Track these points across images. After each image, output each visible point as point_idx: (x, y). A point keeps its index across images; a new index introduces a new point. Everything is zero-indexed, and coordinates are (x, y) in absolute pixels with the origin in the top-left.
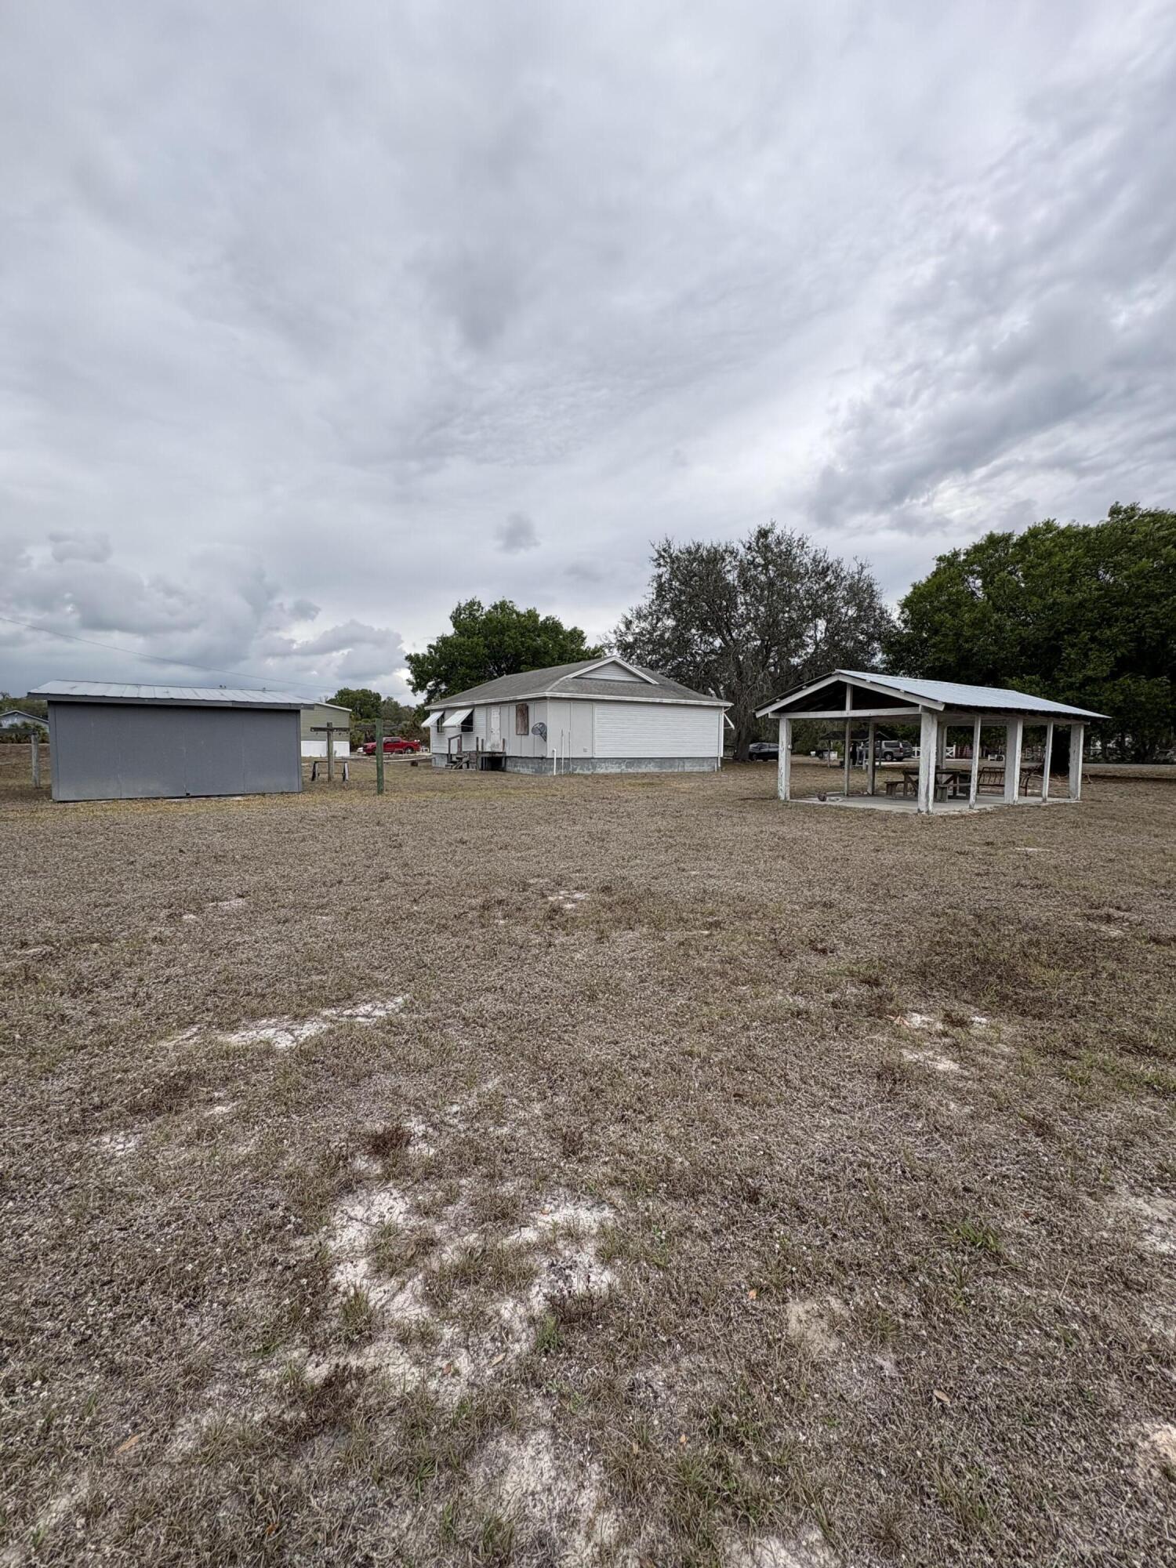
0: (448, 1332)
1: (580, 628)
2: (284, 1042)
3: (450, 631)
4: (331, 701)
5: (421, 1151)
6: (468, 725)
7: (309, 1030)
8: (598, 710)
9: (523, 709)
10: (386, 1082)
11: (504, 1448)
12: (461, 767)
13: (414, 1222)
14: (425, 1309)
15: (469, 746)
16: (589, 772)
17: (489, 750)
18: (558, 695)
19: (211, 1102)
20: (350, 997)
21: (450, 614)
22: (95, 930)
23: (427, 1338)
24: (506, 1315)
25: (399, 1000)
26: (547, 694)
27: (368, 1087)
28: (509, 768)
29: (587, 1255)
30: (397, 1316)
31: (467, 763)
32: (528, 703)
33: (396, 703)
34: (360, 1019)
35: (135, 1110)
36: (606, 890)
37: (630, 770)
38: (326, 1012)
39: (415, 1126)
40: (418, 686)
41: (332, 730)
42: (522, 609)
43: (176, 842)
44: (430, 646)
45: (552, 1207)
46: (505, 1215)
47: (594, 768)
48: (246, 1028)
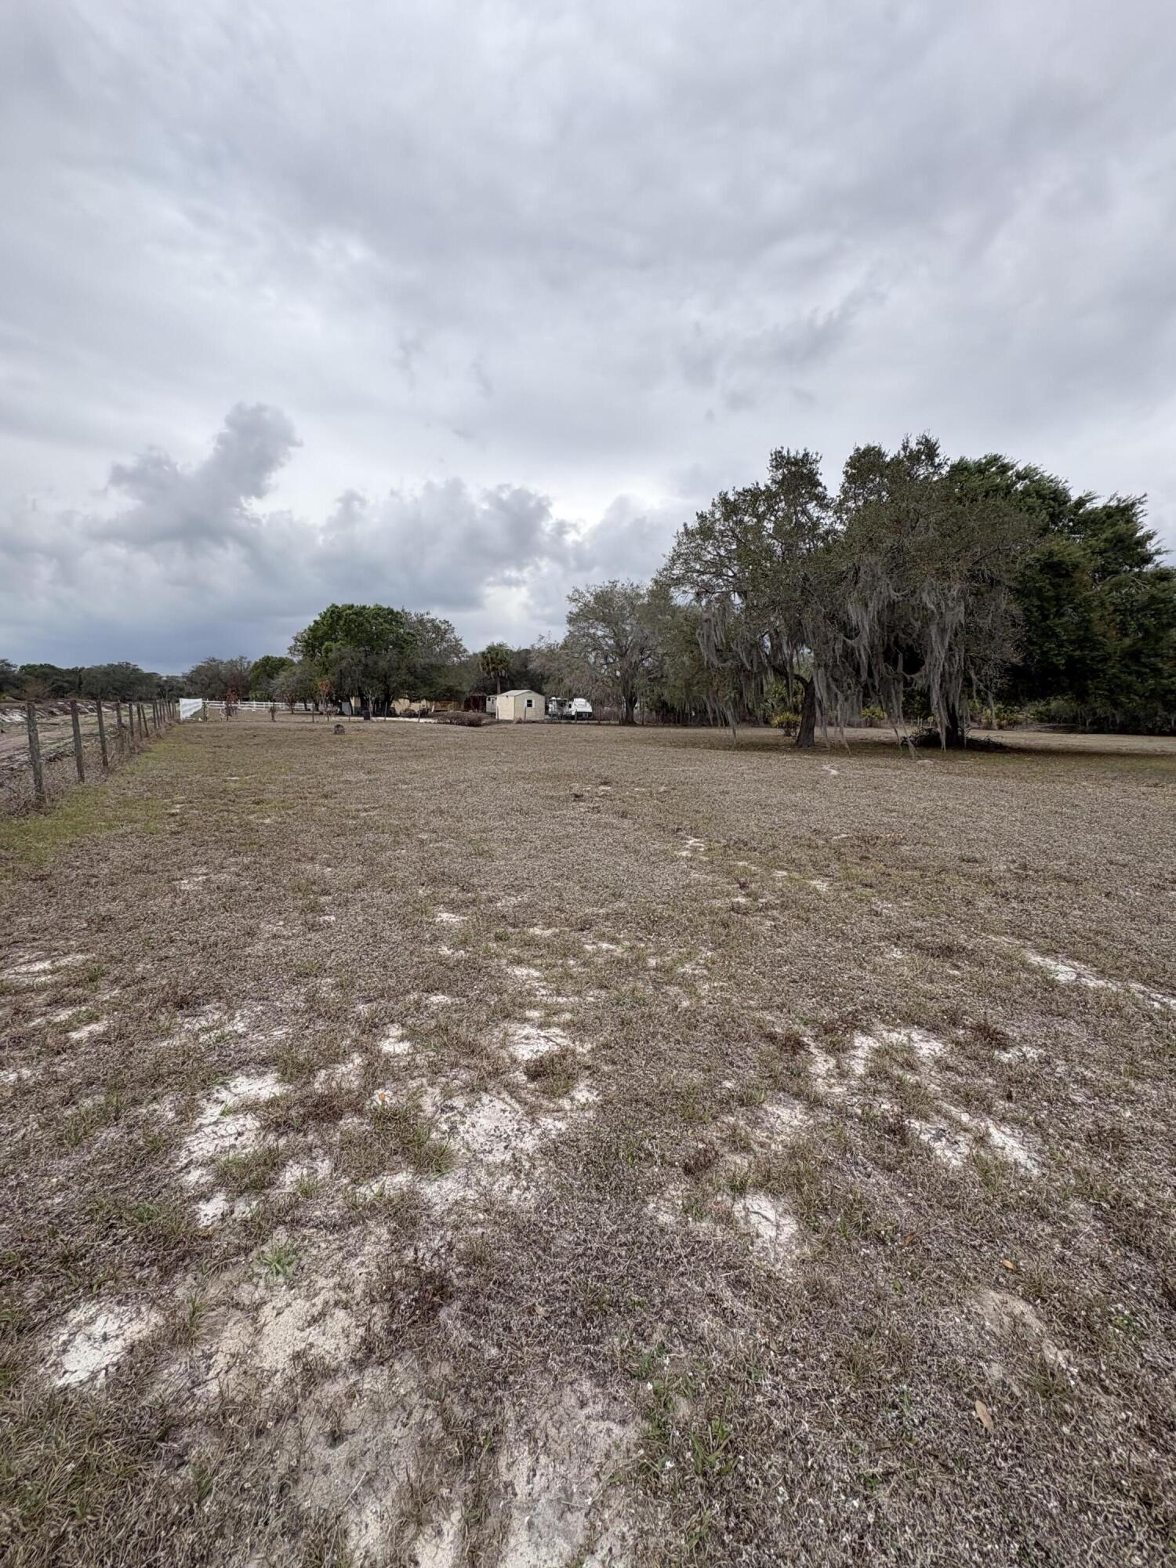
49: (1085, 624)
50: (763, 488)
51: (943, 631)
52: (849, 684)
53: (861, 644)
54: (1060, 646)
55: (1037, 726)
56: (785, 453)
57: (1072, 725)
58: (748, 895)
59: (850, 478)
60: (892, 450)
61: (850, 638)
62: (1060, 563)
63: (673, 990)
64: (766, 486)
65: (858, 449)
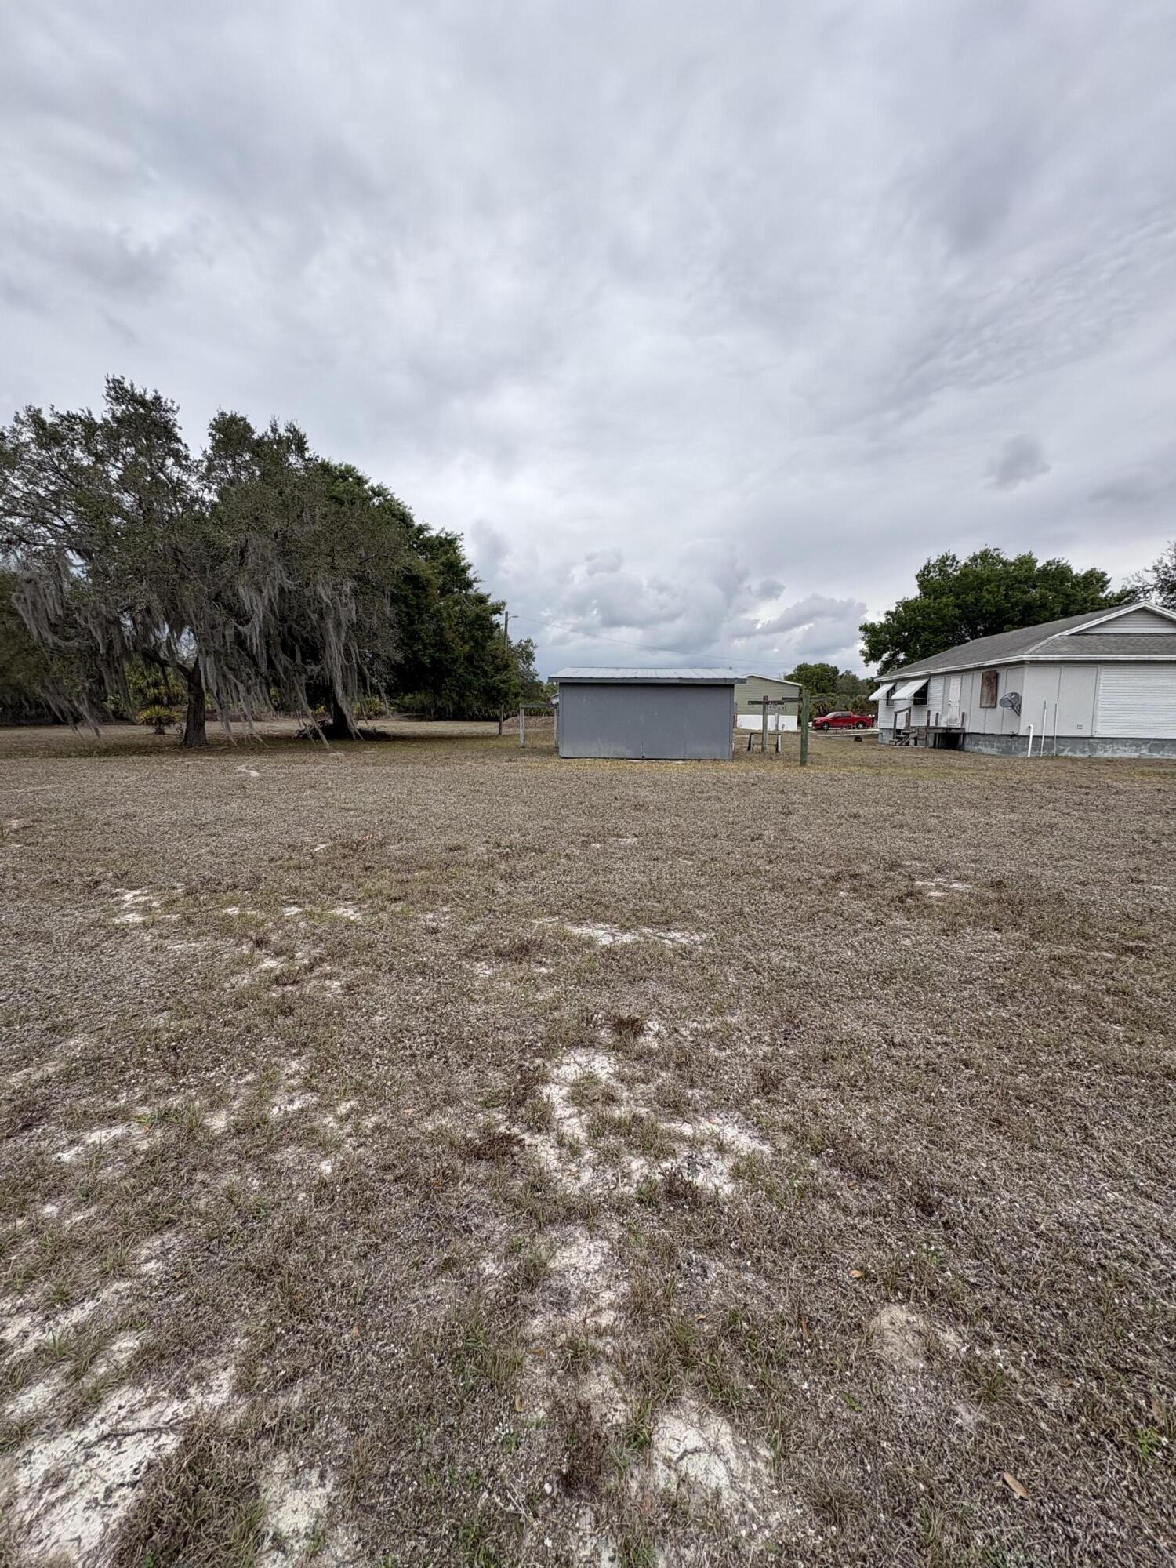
0: (589, 1154)
1: (1100, 569)
2: (606, 940)
3: (913, 592)
4: (789, 678)
5: (648, 1041)
6: (921, 697)
7: (628, 938)
8: (1106, 675)
9: (991, 678)
10: (653, 987)
11: (577, 1235)
12: (908, 744)
13: (613, 1082)
14: (585, 1134)
15: (919, 721)
16: (1085, 756)
17: (945, 725)
18: (1042, 657)
19: (542, 964)
20: (667, 923)
21: (917, 572)
22: (536, 844)
23: (574, 1151)
24: (634, 1166)
25: (705, 936)
26: (1025, 657)
27: (640, 987)
28: (967, 747)
29: (724, 1165)
30: (565, 1129)
31: (915, 739)
32: (998, 670)
33: (855, 677)
34: (666, 941)
35: (499, 954)
36: (999, 885)
37: (1156, 756)
38: (645, 930)
39: (654, 1025)
40: (872, 656)
41: (767, 703)
42: (1010, 555)
43: (615, 792)
44: (888, 613)
45: (721, 1122)
46: (677, 1107)
47: (1093, 749)
48: (588, 926)
49: (439, 632)
50: (99, 421)
51: (338, 625)
52: (248, 674)
53: (253, 633)
54: (425, 647)
55: (397, 716)
56: (127, 385)
57: (421, 715)
58: (278, 954)
59: (217, 446)
60: (260, 428)
61: (241, 624)
62: (417, 578)
63: (289, 1155)
64: (104, 419)
65: (223, 414)
